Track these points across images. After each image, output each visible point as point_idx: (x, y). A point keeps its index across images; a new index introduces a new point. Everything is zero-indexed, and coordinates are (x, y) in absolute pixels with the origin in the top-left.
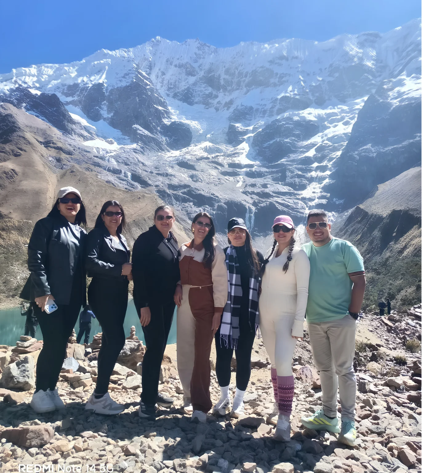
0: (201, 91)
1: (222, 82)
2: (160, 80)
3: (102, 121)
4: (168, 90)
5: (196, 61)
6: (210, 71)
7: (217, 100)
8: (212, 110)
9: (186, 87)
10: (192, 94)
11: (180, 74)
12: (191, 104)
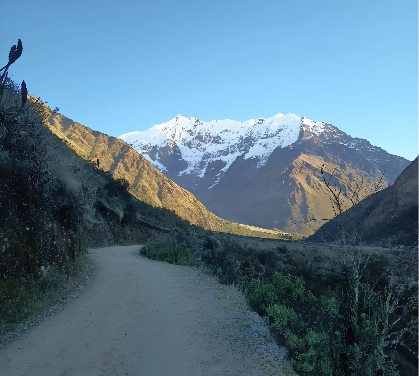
0: (195, 142)
1: (203, 139)
2: (179, 137)
3: (156, 160)
4: (182, 142)
5: (194, 129)
6: (199, 133)
7: (201, 147)
8: (199, 151)
9: (189, 141)
10: (191, 144)
11: (187, 134)
12: (191, 148)
